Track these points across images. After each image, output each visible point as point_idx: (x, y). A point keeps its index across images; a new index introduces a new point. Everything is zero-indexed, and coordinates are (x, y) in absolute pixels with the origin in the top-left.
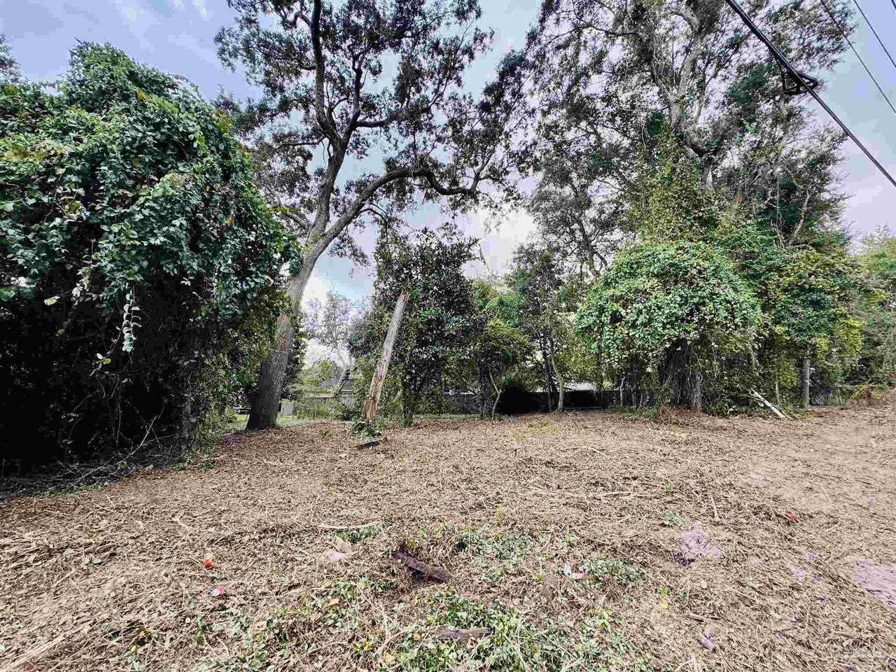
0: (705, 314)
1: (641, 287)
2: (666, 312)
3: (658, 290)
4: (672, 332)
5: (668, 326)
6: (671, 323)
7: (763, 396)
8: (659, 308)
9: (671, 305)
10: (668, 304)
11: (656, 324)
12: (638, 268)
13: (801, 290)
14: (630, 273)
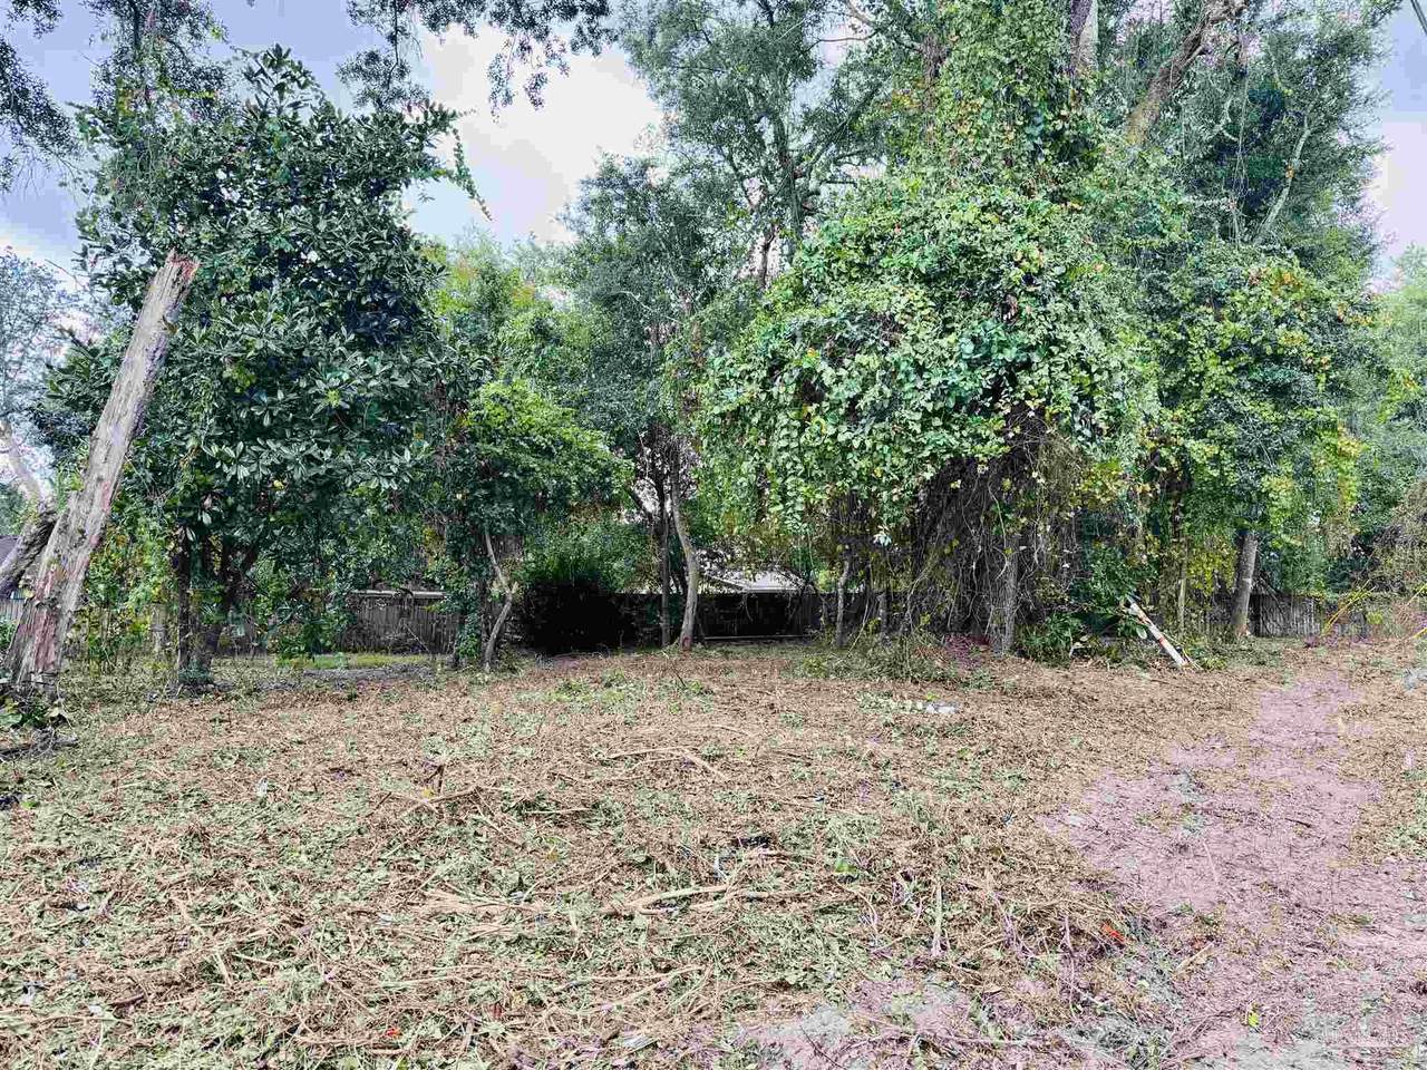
0: (1028, 396)
1: (881, 308)
2: (935, 381)
3: (923, 318)
4: (943, 437)
5: (937, 422)
6: (944, 414)
7: (1147, 613)
8: (920, 370)
9: (950, 363)
10: (942, 360)
11: (906, 414)
12: (884, 254)
13: (1254, 357)
14: (862, 266)
